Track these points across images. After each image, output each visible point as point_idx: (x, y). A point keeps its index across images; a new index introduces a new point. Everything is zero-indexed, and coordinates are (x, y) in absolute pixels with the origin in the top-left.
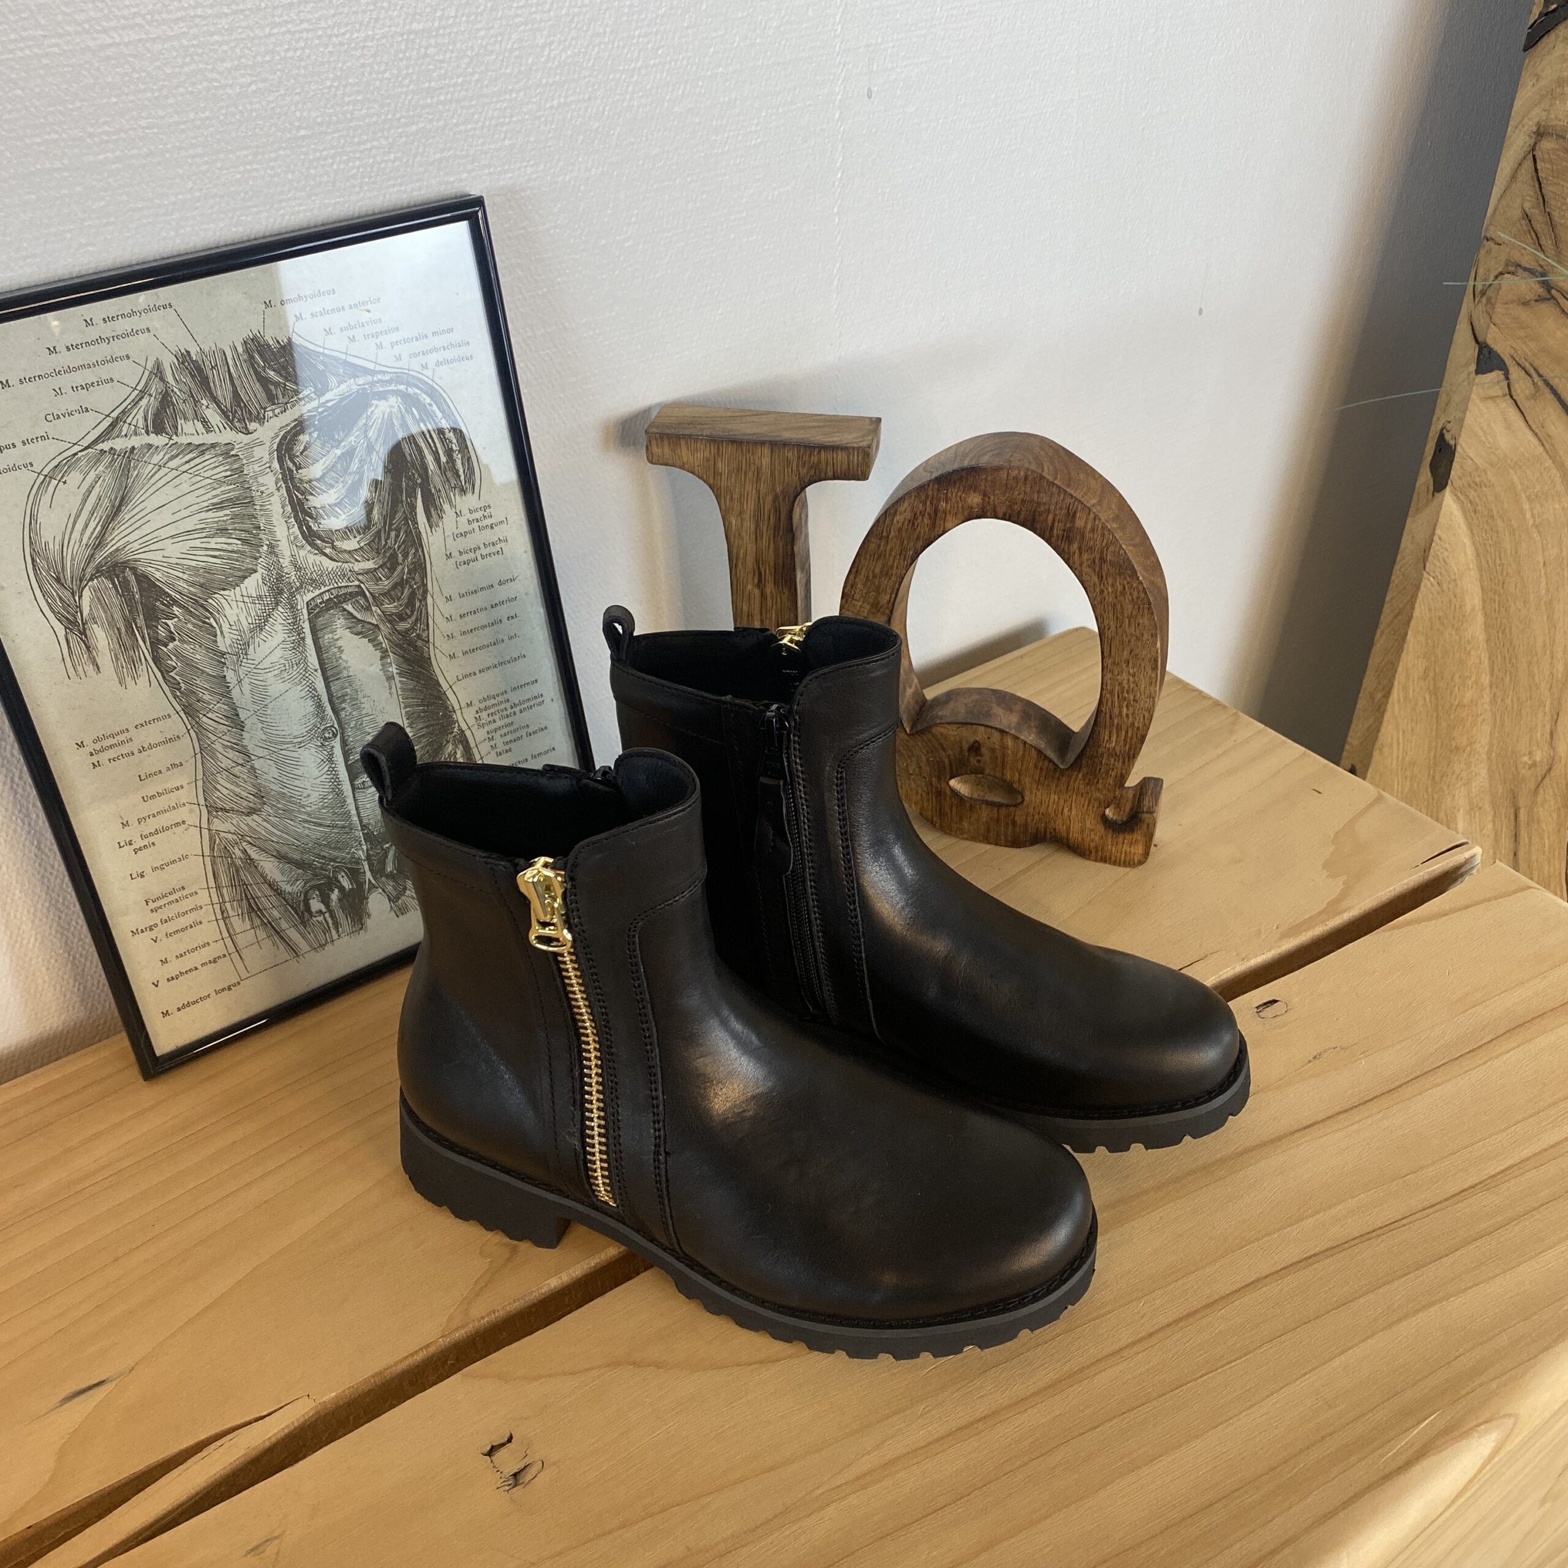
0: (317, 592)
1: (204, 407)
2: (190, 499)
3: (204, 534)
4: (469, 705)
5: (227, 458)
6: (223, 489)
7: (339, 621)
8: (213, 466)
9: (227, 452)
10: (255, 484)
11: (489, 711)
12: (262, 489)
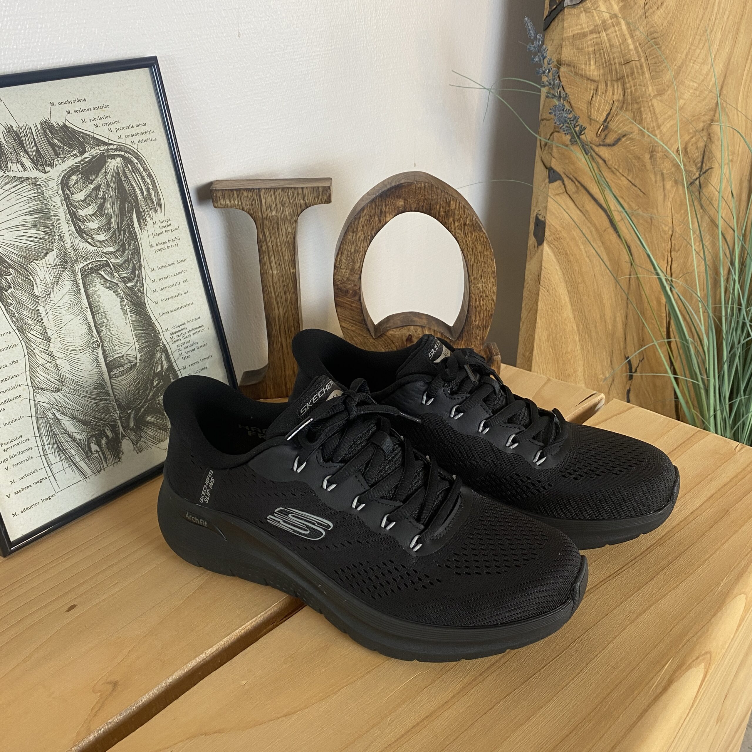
0: (85, 263)
1: (22, 157)
2: (16, 208)
3: (25, 228)
4: (167, 330)
5: (34, 186)
6: (33, 203)
7: (97, 281)
8: (27, 190)
9: (35, 183)
10: (50, 201)
11: (177, 334)
12: (54, 204)
